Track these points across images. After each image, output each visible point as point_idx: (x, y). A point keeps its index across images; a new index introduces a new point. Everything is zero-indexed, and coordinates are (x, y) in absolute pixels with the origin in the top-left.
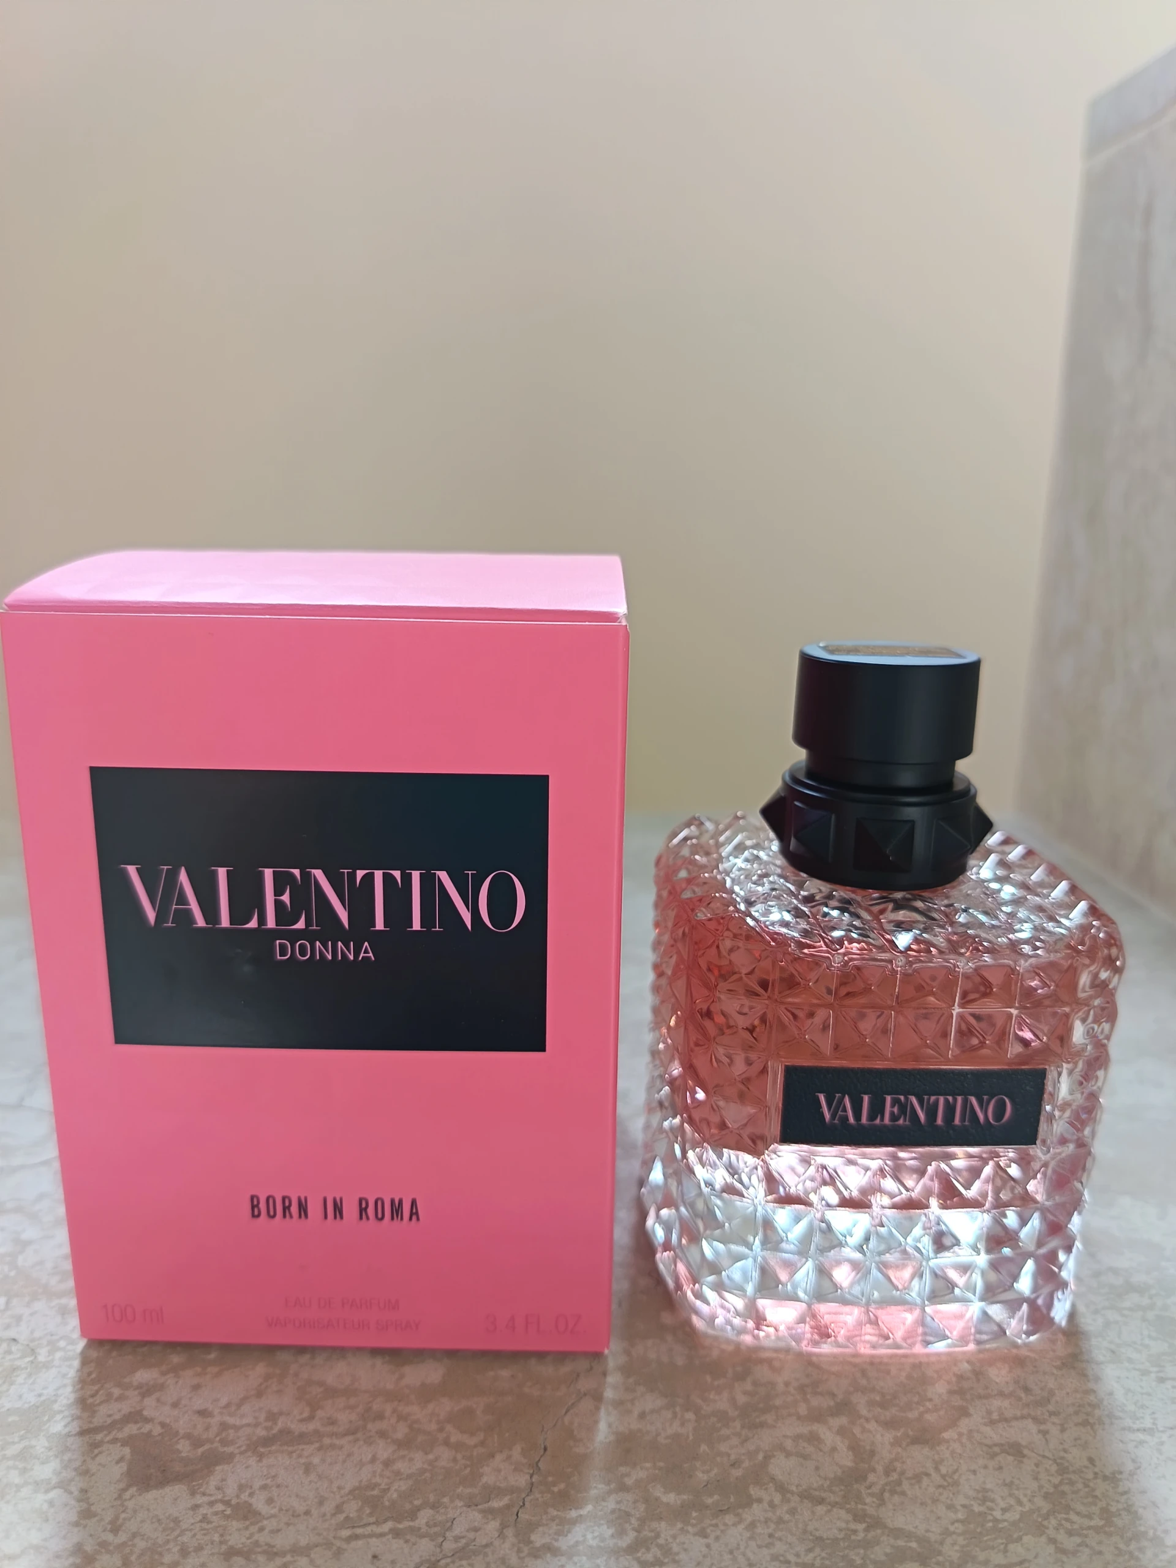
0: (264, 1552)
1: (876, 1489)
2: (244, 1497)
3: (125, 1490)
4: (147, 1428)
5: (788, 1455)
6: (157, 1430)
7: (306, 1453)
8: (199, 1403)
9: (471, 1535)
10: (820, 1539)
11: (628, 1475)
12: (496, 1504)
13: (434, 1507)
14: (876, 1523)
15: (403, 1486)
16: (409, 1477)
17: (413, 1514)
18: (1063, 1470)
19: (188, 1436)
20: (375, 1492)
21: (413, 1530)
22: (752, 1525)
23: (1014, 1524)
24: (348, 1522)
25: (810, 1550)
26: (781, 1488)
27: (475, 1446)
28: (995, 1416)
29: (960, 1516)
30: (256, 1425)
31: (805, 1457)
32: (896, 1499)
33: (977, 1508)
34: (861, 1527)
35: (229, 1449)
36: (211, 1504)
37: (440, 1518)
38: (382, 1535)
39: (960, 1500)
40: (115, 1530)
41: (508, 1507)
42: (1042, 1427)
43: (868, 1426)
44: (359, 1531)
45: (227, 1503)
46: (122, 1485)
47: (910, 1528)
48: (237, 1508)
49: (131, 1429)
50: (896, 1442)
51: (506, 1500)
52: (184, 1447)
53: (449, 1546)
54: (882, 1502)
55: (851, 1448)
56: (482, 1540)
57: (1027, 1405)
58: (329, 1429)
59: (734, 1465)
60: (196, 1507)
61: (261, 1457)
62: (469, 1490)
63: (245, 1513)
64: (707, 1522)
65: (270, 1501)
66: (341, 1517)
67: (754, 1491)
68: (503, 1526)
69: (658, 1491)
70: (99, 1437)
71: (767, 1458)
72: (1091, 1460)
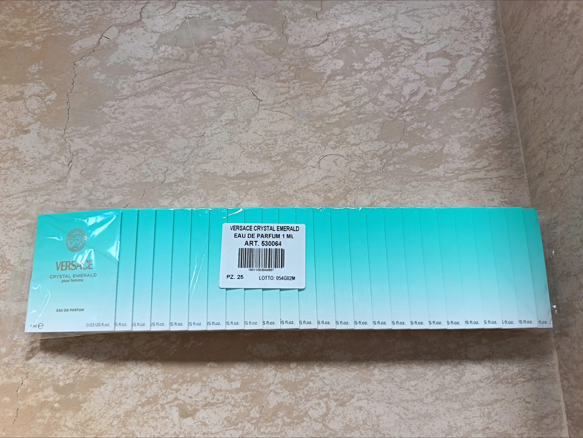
0: (210, 434)
1: (329, 418)
2: (204, 420)
3: (180, 419)
4: (180, 402)
5: (313, 409)
6: (182, 403)
7: (214, 408)
8: (189, 394)
9: (249, 429)
10: (316, 431)
11: (280, 414)
12: (254, 422)
13: (241, 422)
14: (327, 427)
15: (234, 417)
16: (236, 414)
17: (237, 424)
18: (369, 414)
19: (189, 404)
20: (229, 419)
21: (238, 428)
22: (303, 427)
23: (354, 427)
24: (225, 427)
25: (313, 433)
26: (310, 418)
27: (249, 406)
28: (359, 399)
29: (344, 425)
30: (202, 401)
31: (316, 410)
32: (333, 421)
33: (348, 424)
34: (324, 428)
35: (198, 408)
36: (198, 422)
37: (243, 425)
38: (232, 429)
39: (346, 421)
40: (181, 428)
41: (256, 422)
42: (368, 402)
43: (331, 401)
44: (227, 428)
45: (201, 422)
46: (179, 418)
47: (333, 428)
48: (203, 423)
49: (176, 402)
50: (336, 406)
51: (255, 421)
52: (189, 407)
53: (245, 432)
54: (330, 422)
55: (327, 407)
56: (251, 431)
57: (367, 395)
58: (218, 402)
59: (301, 411)
60: (195, 423)
61: (205, 410)
62: (248, 418)
63: (205, 424)
64: (295, 426)
65: (209, 421)
66: (224, 425)
67: (305, 419)
68: (255, 427)
69: (285, 418)
70: (171, 404)
71: (309, 409)
72: (375, 411)
